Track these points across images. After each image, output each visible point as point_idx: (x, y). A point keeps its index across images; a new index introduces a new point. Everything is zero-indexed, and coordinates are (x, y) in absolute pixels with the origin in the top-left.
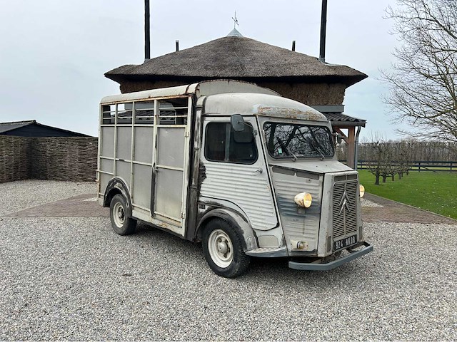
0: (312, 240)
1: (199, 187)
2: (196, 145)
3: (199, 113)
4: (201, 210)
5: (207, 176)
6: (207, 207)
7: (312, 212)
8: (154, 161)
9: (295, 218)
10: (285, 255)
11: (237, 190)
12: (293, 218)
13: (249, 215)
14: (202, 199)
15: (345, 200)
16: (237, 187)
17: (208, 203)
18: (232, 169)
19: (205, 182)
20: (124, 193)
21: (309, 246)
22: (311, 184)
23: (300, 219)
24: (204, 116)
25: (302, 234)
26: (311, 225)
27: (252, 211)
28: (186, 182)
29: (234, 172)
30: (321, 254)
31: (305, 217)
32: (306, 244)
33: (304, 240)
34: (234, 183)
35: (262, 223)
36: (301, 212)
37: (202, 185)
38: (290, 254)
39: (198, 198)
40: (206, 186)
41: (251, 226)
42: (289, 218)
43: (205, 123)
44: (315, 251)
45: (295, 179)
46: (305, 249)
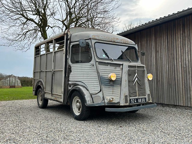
0: (117, 97)
1: (69, 76)
2: (68, 57)
3: (69, 42)
4: (70, 88)
5: (72, 71)
6: (72, 86)
7: (117, 83)
8: (53, 68)
9: (109, 87)
10: (103, 105)
11: (84, 76)
12: (108, 86)
13: (89, 87)
14: (70, 83)
15: (137, 79)
16: (84, 74)
17: (73, 84)
18: (82, 66)
19: (71, 74)
20: (42, 87)
21: (116, 100)
22: (117, 69)
23: (111, 87)
24: (70, 42)
25: (112, 94)
26: (117, 89)
27: (90, 85)
28: (64, 75)
29: (83, 67)
30: (122, 104)
31: (114, 86)
32: (114, 99)
33: (113, 97)
34: (83, 72)
35: (94, 90)
36: (112, 83)
37: (70, 76)
38: (106, 104)
39: (68, 82)
40: (71, 76)
41: (89, 93)
42: (106, 86)
43: (71, 46)
44: (119, 103)
45: (109, 68)
46: (114, 102)
